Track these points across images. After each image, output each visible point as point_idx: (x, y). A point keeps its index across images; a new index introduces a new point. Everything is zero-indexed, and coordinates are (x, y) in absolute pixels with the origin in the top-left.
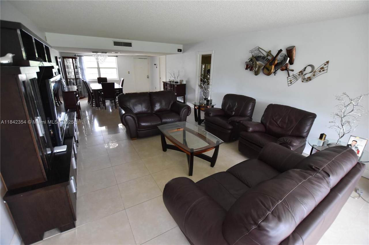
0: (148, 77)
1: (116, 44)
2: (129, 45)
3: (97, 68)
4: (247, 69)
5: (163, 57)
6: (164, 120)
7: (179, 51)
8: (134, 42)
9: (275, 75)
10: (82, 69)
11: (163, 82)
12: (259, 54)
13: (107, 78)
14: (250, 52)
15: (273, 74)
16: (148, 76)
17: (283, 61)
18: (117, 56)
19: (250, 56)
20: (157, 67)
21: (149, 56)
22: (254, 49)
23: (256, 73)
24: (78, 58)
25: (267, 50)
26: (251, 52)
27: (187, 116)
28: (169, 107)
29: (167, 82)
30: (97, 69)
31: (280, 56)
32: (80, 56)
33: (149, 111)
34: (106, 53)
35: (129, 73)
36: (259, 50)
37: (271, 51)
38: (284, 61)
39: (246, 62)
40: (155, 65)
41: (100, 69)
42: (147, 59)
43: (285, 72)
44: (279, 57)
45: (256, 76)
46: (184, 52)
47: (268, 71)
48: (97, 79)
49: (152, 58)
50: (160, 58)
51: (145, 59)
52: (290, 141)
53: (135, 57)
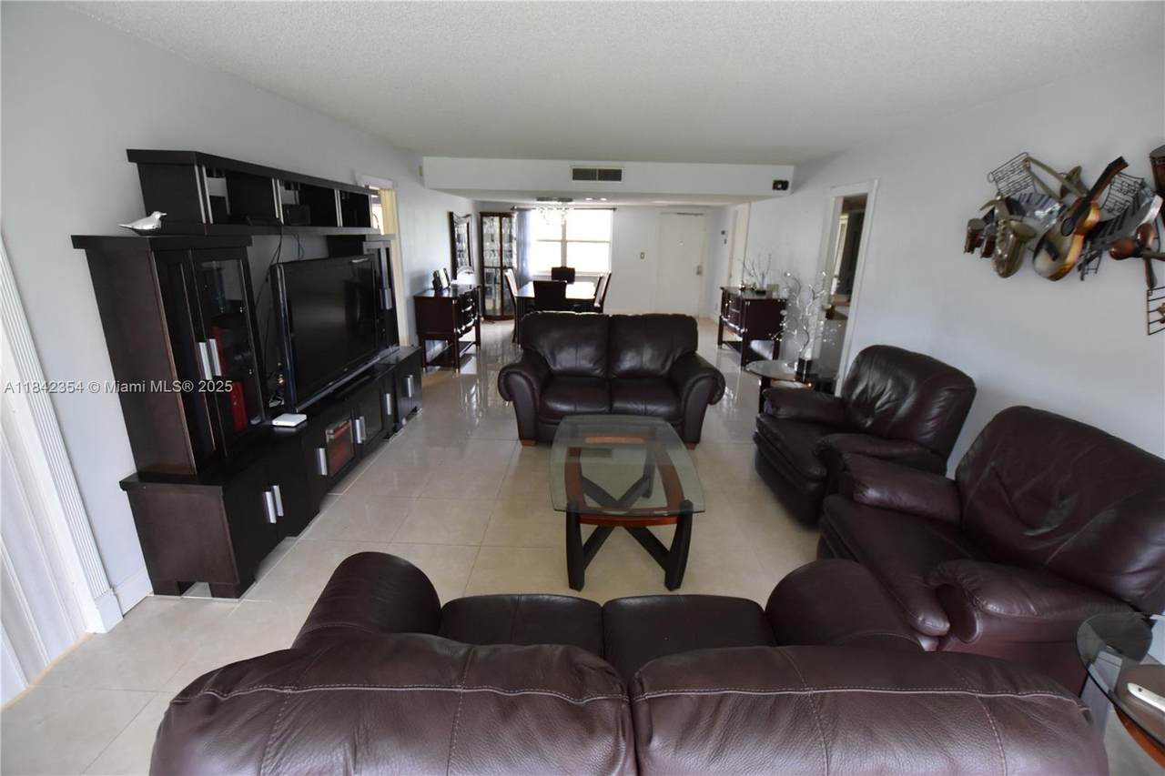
0: (699, 273)
1: (579, 174)
2: (615, 175)
3: (561, 241)
4: (970, 248)
5: (742, 208)
6: (618, 405)
7: (780, 186)
8: (628, 169)
9: (1082, 279)
10: (522, 245)
11: (722, 288)
12: (1027, 185)
13: (576, 270)
14: (991, 178)
15: (1075, 274)
16: (699, 267)
17: (1130, 212)
18: (614, 209)
19: (989, 193)
20: (725, 242)
21: (707, 207)
22: (1008, 167)
23: (1008, 268)
24: (515, 215)
25: (1065, 166)
26: (996, 177)
27: (709, 406)
28: (663, 367)
29: (733, 292)
30: (560, 244)
31: (1120, 190)
32: (522, 211)
33: (598, 372)
34: (570, 200)
35: (642, 258)
36: (1028, 169)
37: (1084, 169)
38: (1133, 214)
39: (972, 222)
40: (723, 233)
41: (568, 244)
42: (701, 214)
43: (1135, 267)
44: (1113, 196)
45: (1005, 279)
46: (796, 188)
47: (1054, 259)
48: (550, 270)
49: (719, 212)
50: (736, 212)
51: (696, 215)
52: (975, 586)
53: (665, 211)
